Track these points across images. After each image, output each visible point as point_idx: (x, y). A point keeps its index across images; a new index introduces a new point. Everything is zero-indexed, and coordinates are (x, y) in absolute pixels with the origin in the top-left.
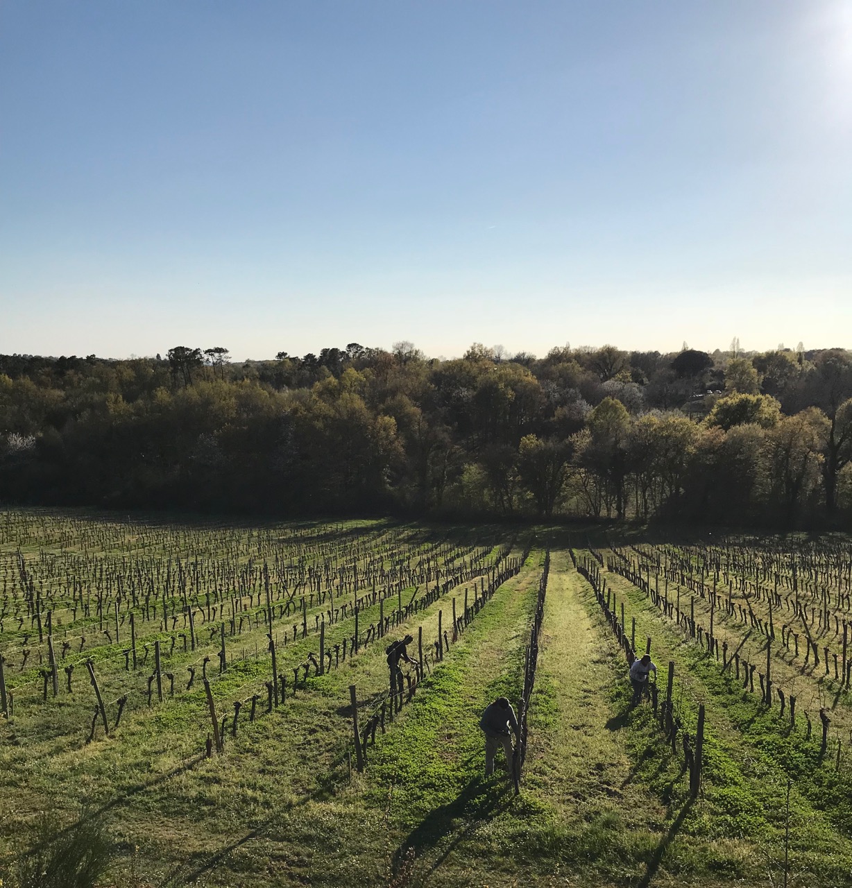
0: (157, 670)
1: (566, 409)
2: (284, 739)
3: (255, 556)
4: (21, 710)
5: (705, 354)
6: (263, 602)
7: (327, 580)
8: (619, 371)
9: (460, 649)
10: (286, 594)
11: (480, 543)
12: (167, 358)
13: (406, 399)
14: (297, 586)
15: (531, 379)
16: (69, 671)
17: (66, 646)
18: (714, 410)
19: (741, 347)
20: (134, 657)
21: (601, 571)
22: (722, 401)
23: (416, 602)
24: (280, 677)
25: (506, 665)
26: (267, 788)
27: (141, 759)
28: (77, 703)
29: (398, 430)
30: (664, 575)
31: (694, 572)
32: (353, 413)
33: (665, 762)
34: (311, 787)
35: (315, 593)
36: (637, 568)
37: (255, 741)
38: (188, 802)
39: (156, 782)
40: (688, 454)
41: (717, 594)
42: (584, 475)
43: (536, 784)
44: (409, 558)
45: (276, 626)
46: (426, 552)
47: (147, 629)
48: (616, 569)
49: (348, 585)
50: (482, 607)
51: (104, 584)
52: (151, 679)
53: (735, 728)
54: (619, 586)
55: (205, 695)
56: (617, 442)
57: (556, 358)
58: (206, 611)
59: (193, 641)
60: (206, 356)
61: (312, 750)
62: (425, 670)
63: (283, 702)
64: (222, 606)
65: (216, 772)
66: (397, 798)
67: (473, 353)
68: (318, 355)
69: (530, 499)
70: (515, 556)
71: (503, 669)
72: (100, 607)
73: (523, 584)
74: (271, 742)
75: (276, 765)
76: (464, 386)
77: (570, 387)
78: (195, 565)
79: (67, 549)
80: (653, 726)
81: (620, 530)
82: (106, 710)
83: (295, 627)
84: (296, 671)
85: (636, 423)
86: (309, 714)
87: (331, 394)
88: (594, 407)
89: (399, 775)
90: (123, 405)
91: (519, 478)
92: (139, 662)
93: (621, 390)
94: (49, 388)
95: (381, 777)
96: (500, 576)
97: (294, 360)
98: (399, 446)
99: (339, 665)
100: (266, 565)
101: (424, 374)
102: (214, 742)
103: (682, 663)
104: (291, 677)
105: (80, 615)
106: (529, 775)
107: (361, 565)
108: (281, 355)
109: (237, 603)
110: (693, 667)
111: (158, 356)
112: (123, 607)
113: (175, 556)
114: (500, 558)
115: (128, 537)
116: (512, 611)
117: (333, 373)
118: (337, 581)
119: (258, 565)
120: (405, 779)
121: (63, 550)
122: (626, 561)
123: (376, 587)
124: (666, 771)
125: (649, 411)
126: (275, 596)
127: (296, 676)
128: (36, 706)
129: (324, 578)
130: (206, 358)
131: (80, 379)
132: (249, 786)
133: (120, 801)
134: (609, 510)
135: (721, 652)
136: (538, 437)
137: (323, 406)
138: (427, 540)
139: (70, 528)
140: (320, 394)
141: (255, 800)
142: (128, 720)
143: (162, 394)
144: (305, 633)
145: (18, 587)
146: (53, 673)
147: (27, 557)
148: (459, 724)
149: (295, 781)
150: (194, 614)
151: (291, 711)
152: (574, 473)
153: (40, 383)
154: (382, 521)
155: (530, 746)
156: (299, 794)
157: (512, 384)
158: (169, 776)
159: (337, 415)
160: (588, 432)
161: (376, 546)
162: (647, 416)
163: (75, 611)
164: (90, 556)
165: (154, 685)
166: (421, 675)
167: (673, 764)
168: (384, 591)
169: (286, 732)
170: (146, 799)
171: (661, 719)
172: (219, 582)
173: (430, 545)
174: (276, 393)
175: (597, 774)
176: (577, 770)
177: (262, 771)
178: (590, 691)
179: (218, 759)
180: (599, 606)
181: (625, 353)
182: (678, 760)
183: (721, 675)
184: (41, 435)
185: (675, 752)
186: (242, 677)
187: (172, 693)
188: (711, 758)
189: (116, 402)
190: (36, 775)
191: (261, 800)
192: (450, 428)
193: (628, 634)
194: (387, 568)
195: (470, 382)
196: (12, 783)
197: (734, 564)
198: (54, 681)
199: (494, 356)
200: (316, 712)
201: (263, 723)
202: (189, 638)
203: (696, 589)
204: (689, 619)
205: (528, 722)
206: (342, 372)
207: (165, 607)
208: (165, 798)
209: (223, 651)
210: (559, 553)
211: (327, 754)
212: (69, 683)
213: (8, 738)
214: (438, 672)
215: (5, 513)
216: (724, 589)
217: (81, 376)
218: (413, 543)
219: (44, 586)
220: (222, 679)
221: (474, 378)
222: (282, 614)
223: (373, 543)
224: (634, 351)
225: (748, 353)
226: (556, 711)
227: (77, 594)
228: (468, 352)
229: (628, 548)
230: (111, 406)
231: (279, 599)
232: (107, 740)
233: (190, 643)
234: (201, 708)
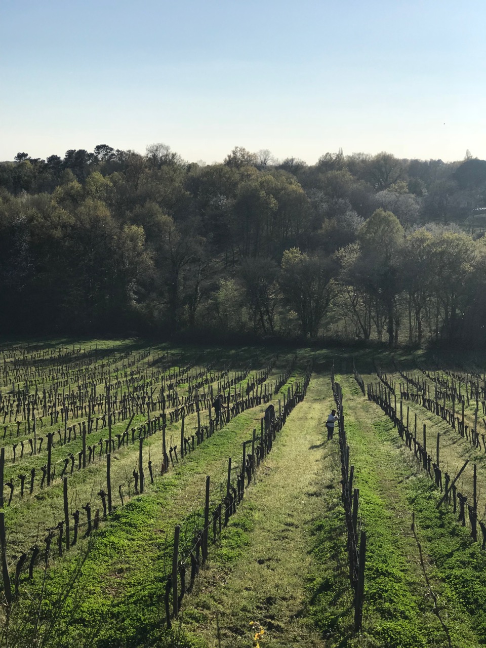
1: (334, 221)
8: (395, 181)
13: (157, 207)
15: (295, 187)
32: (96, 220)
40: (464, 272)
57: (327, 164)
67: (235, 158)
68: (63, 156)
69: (293, 320)
76: (224, 194)
77: (340, 197)
85: (410, 237)
87: (73, 199)
88: (365, 219)
91: (281, 296)
93: (395, 202)
97: (35, 161)
101: (178, 180)
108: (21, 156)
117: (78, 177)
125: (424, 225)
134: (380, 333)
136: (303, 251)
137: (64, 214)
140: (61, 201)
152: (342, 291)
157: (276, 192)
159: (78, 223)
160: (357, 247)
162: (421, 231)
174: (12, 198)
181: (404, 161)
195: (230, 189)
199: (259, 162)
206: (88, 176)
221: (236, 184)
228: (229, 156)
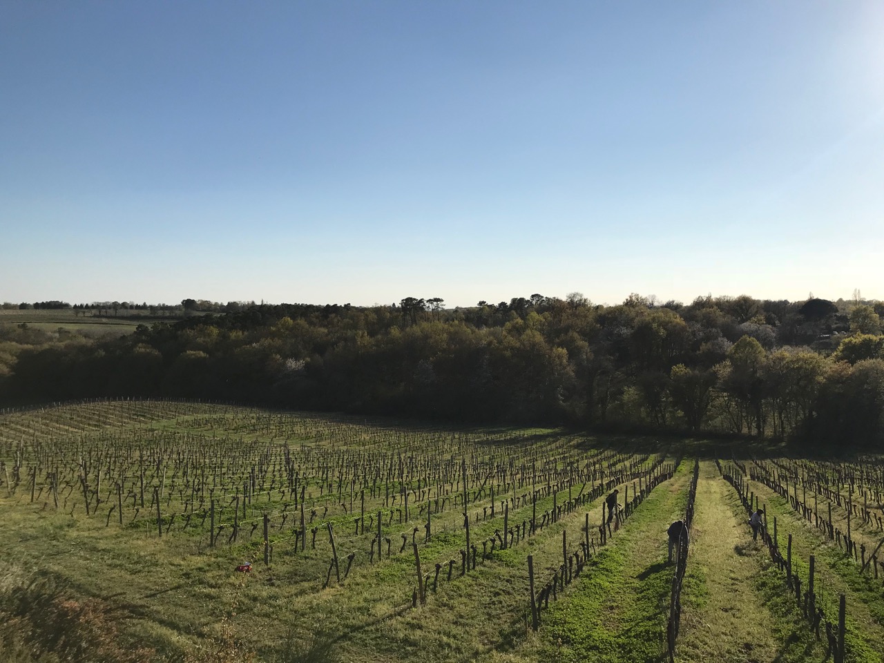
0: (379, 535)
1: (709, 345)
2: (473, 598)
3: (456, 454)
4: (278, 559)
5: (830, 302)
6: (461, 489)
7: (511, 474)
8: (754, 315)
9: (620, 536)
10: (478, 483)
11: (638, 451)
12: (400, 306)
13: (576, 335)
14: (487, 478)
15: (679, 320)
16: (314, 532)
17: (314, 513)
18: (841, 348)
19: (862, 297)
20: (363, 525)
21: (745, 479)
22: (847, 340)
23: (584, 496)
24: (472, 547)
25: (661, 552)
26: (459, 637)
27: (363, 604)
28: (319, 557)
29: (569, 359)
30: (802, 484)
31: (830, 484)
32: (534, 345)
33: (810, 647)
34: (494, 640)
35: (502, 484)
36: (777, 477)
37: (451, 598)
38: (397, 642)
39: (373, 624)
40: (819, 383)
41: (853, 504)
42: (726, 399)
43: (689, 656)
44: (578, 461)
45: (470, 508)
46: (592, 457)
47: (374, 504)
48: (758, 478)
49: (528, 480)
50: (640, 503)
51: (345, 470)
52: (374, 541)
53: (875, 622)
54: (762, 493)
55: (414, 558)
56: (755, 372)
57: (700, 305)
58: (417, 494)
59: (406, 515)
60: (427, 304)
61: (496, 609)
62: (591, 551)
63: (474, 568)
64: (429, 490)
65: (419, 620)
66: (566, 656)
67: (631, 300)
68: (509, 303)
69: (681, 417)
70: (669, 462)
71: (659, 556)
72: (340, 486)
73: (676, 486)
74: (464, 600)
75: (467, 619)
76: (624, 326)
77: (712, 327)
78: (411, 458)
79: (320, 443)
80: (797, 614)
81: (760, 445)
82: (339, 564)
83: (485, 509)
84: (484, 544)
85: (771, 357)
86: (494, 580)
87: (518, 331)
88: (733, 344)
89: (568, 636)
90: (367, 338)
91: (671, 399)
92: (366, 529)
93: (757, 331)
94: (317, 327)
95: (553, 637)
96: (656, 479)
97: (491, 306)
98: (570, 370)
99: (520, 542)
100: (464, 462)
101: (591, 316)
102: (418, 596)
103: (822, 562)
104: (480, 548)
105: (326, 492)
106: (683, 647)
107: (538, 464)
108: (481, 303)
109: (441, 488)
110: (833, 566)
111: (394, 304)
112: (357, 487)
113: (397, 451)
114: (656, 464)
115: (364, 436)
116: (666, 508)
117: (520, 316)
118: (519, 476)
119: (458, 461)
120: (573, 640)
121: (318, 443)
122: (767, 472)
123: (550, 482)
124: (811, 655)
125: (782, 347)
126: (470, 485)
127: (485, 548)
128: (288, 557)
129: (508, 473)
130: (427, 305)
131: (339, 321)
132: (444, 634)
133: (345, 637)
134: (750, 428)
135: (859, 554)
136: (687, 366)
137: (512, 340)
138: (593, 447)
139: (324, 428)
140: (509, 331)
141: (449, 645)
142: (355, 573)
143: (395, 332)
144: (492, 515)
145: (283, 469)
146: (302, 533)
147: (291, 447)
148: (620, 598)
149: (482, 634)
150: (408, 495)
151: (480, 576)
152: (718, 397)
153: (311, 323)
154: (556, 430)
155: (683, 622)
156: (484, 644)
157: (664, 325)
158: (383, 619)
159: (522, 346)
160: (728, 363)
161: (551, 450)
162: (780, 351)
163: (322, 488)
164: (336, 449)
165: (376, 548)
166: (588, 555)
167: (817, 649)
168: (557, 485)
169: (476, 593)
170: (364, 636)
171: (804, 609)
172: (428, 472)
173: (596, 452)
174: (477, 330)
175: (746, 653)
176: (727, 647)
177: (455, 623)
178: (737, 579)
179: (421, 610)
180: (744, 508)
181: (759, 301)
182: (822, 646)
183: (860, 574)
184: (308, 359)
185: (819, 640)
186: (443, 546)
187: (389, 554)
188: (853, 647)
189: (362, 336)
190: (284, 610)
191: (454, 646)
192: (612, 358)
193: (771, 532)
194: (560, 467)
195: (628, 323)
196: (267, 615)
197: (867, 479)
198: (303, 540)
199: (648, 303)
200: (500, 578)
201: (458, 584)
202: (404, 513)
203: (832, 498)
204: (827, 524)
205: (681, 601)
206: (527, 315)
207: (388, 489)
208: (379, 637)
209: (429, 524)
210: (707, 462)
211: (509, 614)
212: (314, 541)
213: (267, 580)
214: (602, 554)
215: (279, 416)
216: (859, 500)
217: (340, 319)
218: (581, 449)
219: (301, 469)
220: (427, 547)
221: (634, 319)
222: (475, 499)
223: (549, 447)
224: (766, 299)
225: (869, 302)
226: (707, 594)
227: (325, 476)
228: (627, 300)
229: (768, 461)
230: (359, 339)
231: (473, 487)
232: (338, 587)
233: (405, 516)
234: (411, 567)
